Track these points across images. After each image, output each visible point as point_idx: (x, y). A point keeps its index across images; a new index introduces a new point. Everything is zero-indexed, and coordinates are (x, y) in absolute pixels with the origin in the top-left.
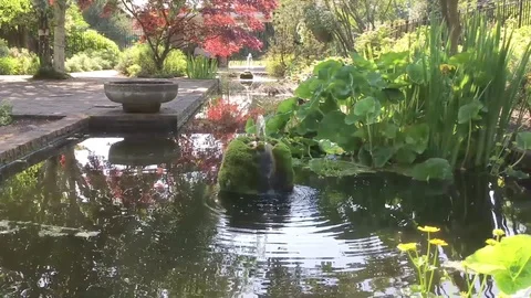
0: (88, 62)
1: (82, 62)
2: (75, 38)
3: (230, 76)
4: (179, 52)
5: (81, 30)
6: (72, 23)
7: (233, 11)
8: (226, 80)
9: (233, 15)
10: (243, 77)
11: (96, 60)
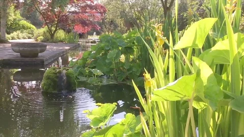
0: (21, 35)
1: (18, 35)
2: (16, 24)
3: (86, 42)
4: (62, 31)
5: (19, 20)
6: (14, 17)
7: (87, 12)
8: (84, 44)
9: (87, 14)
10: (92, 42)
11: (25, 34)
